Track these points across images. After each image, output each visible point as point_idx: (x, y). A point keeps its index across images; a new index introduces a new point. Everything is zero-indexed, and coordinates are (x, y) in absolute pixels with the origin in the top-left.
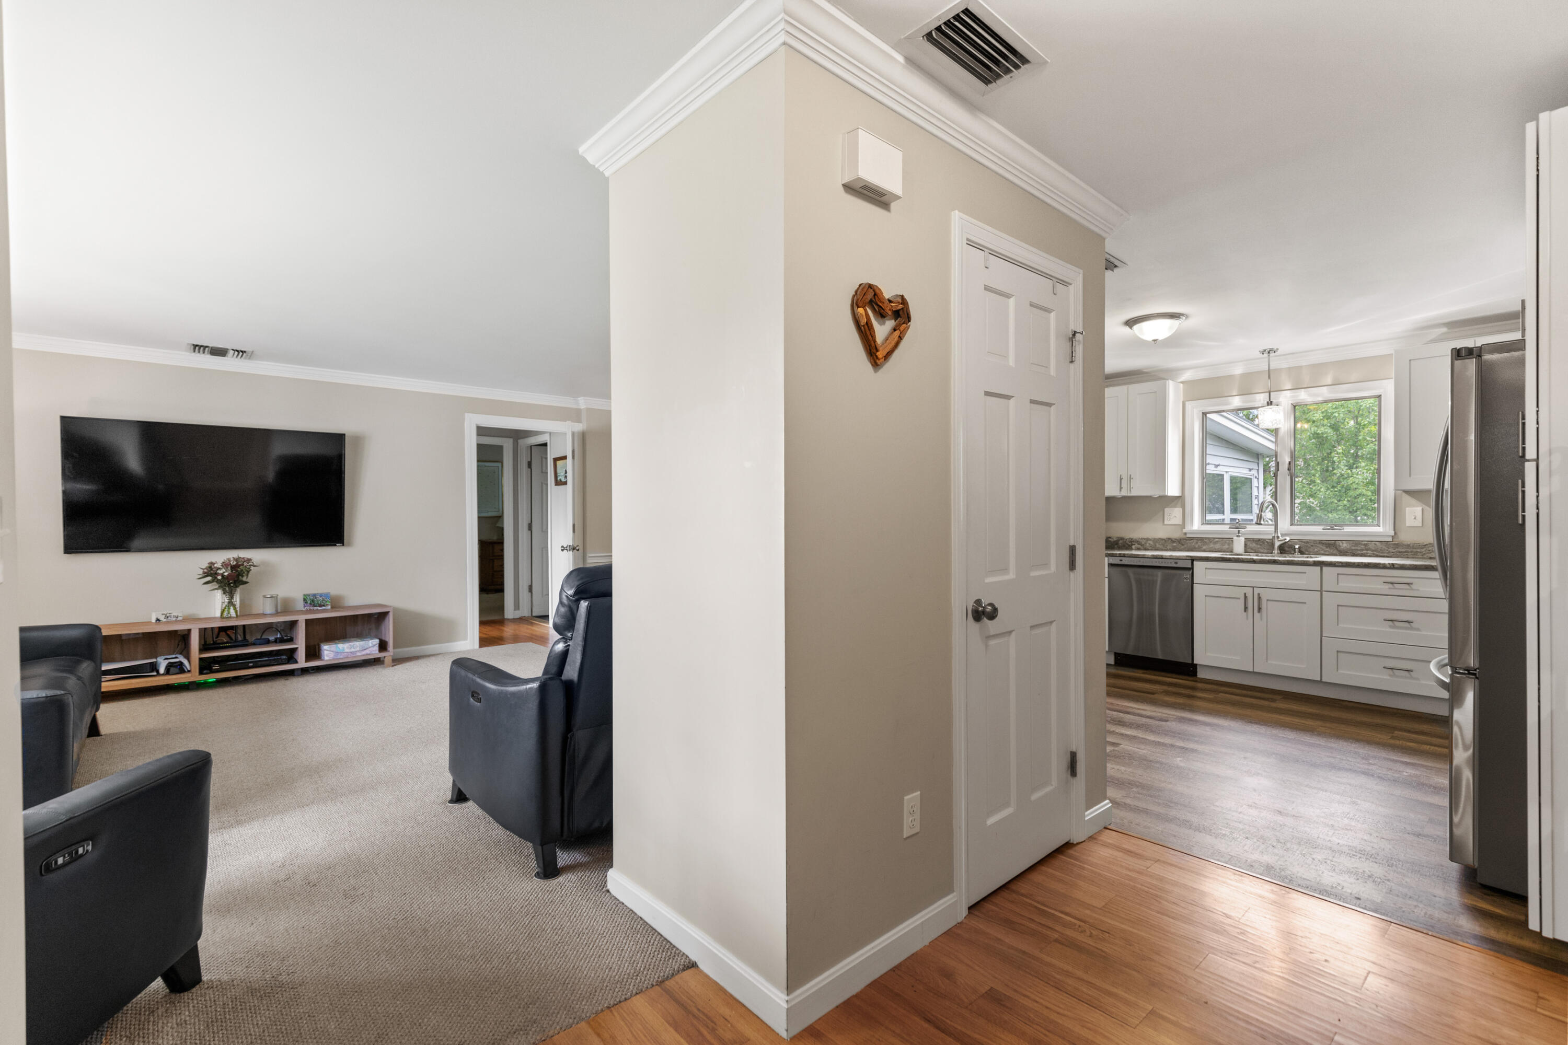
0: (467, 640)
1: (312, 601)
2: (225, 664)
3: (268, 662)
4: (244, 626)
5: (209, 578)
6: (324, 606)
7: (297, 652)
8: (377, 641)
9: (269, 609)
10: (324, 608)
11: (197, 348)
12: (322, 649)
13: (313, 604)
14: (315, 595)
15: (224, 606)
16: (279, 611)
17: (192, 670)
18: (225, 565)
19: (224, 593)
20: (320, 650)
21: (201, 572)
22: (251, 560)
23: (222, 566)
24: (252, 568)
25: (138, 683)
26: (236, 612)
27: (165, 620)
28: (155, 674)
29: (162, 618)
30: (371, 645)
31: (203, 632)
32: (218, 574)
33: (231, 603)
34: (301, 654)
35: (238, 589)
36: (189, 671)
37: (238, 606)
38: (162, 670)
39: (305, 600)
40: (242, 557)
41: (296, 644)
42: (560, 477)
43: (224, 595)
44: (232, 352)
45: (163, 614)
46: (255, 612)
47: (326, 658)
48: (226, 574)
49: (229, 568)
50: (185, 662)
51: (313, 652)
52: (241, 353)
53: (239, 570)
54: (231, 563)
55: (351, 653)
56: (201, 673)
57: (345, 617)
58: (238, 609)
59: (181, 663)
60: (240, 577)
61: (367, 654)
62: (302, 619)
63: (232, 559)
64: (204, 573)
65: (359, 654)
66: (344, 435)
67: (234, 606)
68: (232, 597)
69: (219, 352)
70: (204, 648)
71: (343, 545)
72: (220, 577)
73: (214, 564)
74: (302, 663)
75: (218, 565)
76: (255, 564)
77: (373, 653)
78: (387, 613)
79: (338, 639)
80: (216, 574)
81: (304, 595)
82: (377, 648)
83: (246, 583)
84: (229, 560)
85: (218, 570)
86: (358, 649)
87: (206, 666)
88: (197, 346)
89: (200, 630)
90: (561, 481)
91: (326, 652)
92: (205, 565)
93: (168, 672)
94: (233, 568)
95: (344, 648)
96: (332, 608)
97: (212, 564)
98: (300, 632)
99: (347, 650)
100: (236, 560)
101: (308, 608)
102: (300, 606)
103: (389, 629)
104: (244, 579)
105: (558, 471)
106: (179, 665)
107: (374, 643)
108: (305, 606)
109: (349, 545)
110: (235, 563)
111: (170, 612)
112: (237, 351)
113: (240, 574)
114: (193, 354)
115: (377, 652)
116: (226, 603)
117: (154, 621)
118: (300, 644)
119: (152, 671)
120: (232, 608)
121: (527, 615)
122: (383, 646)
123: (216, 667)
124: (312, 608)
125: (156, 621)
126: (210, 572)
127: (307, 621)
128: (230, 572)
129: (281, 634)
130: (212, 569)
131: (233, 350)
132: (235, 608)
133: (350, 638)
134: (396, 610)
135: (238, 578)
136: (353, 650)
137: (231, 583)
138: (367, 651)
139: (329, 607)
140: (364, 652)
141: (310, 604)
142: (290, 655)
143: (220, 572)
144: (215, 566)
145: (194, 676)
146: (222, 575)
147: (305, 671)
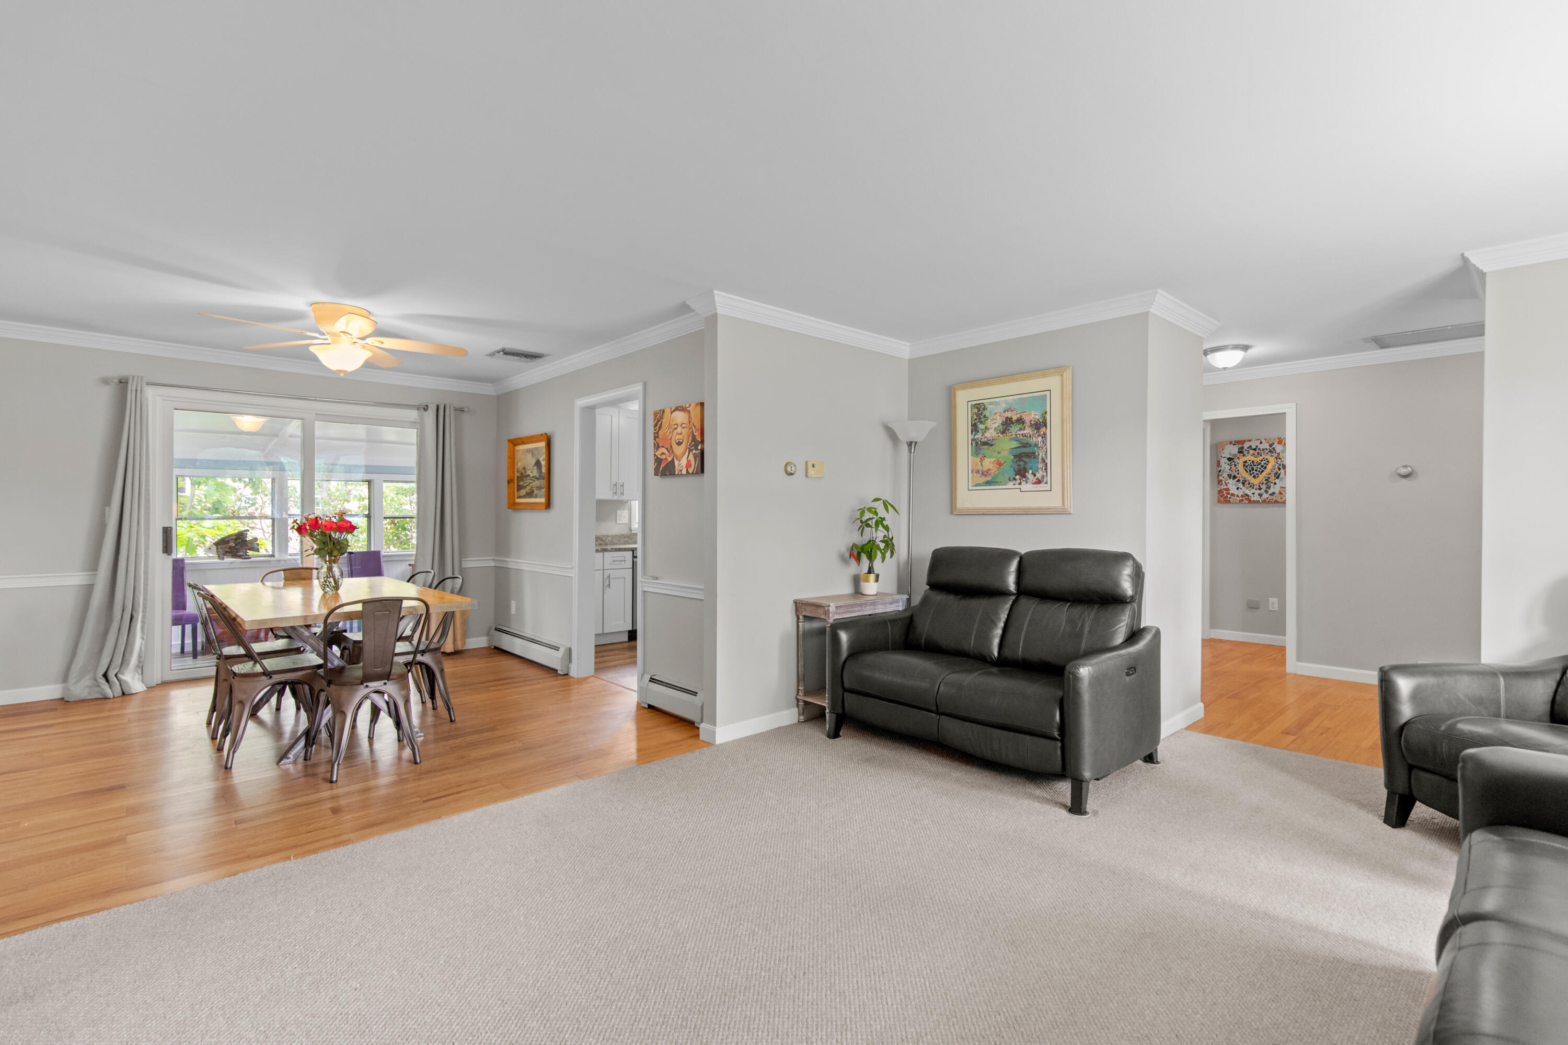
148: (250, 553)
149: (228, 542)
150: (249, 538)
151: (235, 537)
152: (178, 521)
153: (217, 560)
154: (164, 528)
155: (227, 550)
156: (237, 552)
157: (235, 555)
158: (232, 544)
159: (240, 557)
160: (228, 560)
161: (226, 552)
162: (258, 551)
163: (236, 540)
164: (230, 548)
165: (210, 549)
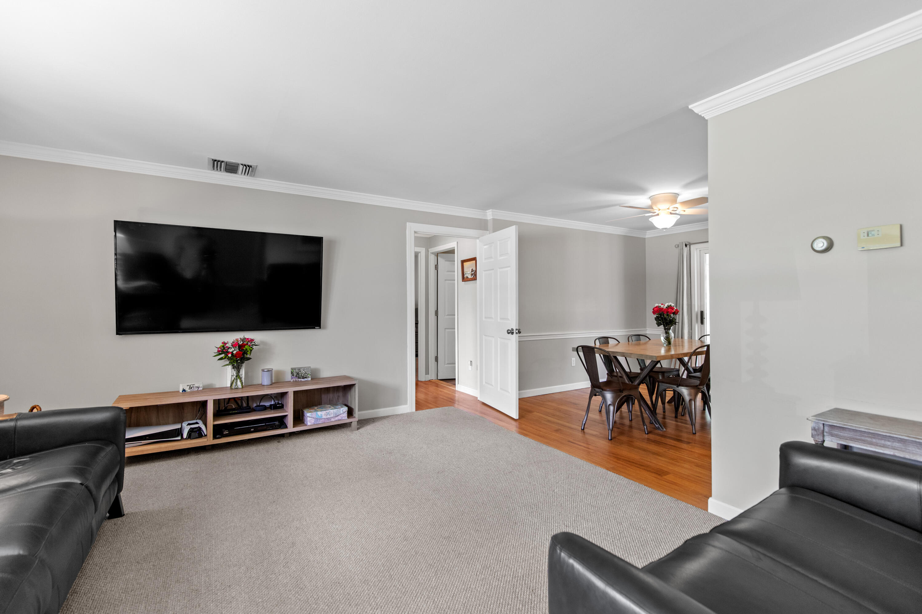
0: (407, 404)
1: (297, 374)
2: (233, 429)
3: (265, 427)
4: (248, 397)
5: (223, 355)
6: (306, 378)
7: (287, 418)
8: (345, 409)
9: (266, 382)
10: (306, 379)
11: (216, 164)
12: (305, 415)
13: (298, 376)
14: (299, 369)
15: (233, 379)
16: (273, 382)
17: (208, 435)
18: (234, 345)
19: (233, 368)
20: (303, 415)
21: (216, 350)
22: (253, 340)
23: (232, 345)
24: (254, 347)
25: (166, 447)
26: (242, 384)
27: (189, 391)
28: (179, 438)
29: (187, 389)
30: (342, 412)
31: (217, 402)
32: (229, 353)
33: (238, 376)
34: (290, 421)
35: (244, 365)
36: (206, 436)
37: (243, 379)
38: (185, 436)
39: (292, 373)
40: (247, 338)
41: (286, 412)
42: (467, 275)
43: (233, 370)
44: (241, 167)
45: (187, 386)
46: (256, 382)
47: (309, 424)
48: (235, 352)
49: (237, 347)
50: (203, 428)
51: (299, 418)
52: (249, 169)
53: (244, 348)
54: (239, 342)
55: (327, 419)
56: (215, 437)
57: (321, 389)
58: (243, 381)
59: (200, 429)
60: (245, 355)
61: (339, 420)
62: (291, 390)
63: (239, 340)
64: (219, 351)
65: (333, 420)
66: (323, 238)
67: (241, 379)
68: (238, 372)
69: (231, 168)
70: (218, 414)
71: (320, 328)
72: (230, 355)
73: (226, 344)
74: (291, 428)
75: (229, 345)
76: (256, 344)
77: (344, 419)
78: (353, 385)
79: (316, 406)
80: (227, 352)
81: (292, 369)
82: (346, 415)
83: (249, 359)
84: (237, 340)
85: (228, 349)
86: (332, 416)
87: (218, 431)
88: (215, 161)
89: (214, 400)
90: (467, 278)
91: (309, 419)
92: (220, 345)
93: (190, 437)
94: (241, 347)
95: (322, 415)
96: (311, 379)
97: (224, 343)
98: (289, 401)
99: (324, 417)
100: (243, 340)
101: (294, 379)
102: (288, 377)
103: (355, 398)
104: (248, 356)
105: (465, 270)
106: (198, 430)
107: (344, 410)
108: (292, 378)
109: (325, 328)
110: (241, 343)
111: (192, 384)
112: (245, 165)
113: (245, 352)
114: (213, 172)
115: (346, 418)
116: (234, 377)
117: (181, 391)
118: (289, 412)
119: (177, 436)
120: (239, 380)
121: (434, 379)
122: (350, 413)
123: (226, 432)
124: (297, 379)
125: (183, 391)
126: (223, 351)
127: (295, 393)
128: (238, 350)
129: (274, 401)
130: (224, 349)
131: (242, 165)
132: (241, 381)
133: (325, 404)
134: (361, 381)
135: (244, 355)
136: (328, 416)
137: (239, 360)
138: (339, 418)
139: (310, 379)
140: (337, 419)
141: (296, 376)
142: (281, 422)
143: (230, 350)
144: (227, 345)
145: (209, 440)
146: (232, 353)
147: (292, 435)
154: (701, 311)
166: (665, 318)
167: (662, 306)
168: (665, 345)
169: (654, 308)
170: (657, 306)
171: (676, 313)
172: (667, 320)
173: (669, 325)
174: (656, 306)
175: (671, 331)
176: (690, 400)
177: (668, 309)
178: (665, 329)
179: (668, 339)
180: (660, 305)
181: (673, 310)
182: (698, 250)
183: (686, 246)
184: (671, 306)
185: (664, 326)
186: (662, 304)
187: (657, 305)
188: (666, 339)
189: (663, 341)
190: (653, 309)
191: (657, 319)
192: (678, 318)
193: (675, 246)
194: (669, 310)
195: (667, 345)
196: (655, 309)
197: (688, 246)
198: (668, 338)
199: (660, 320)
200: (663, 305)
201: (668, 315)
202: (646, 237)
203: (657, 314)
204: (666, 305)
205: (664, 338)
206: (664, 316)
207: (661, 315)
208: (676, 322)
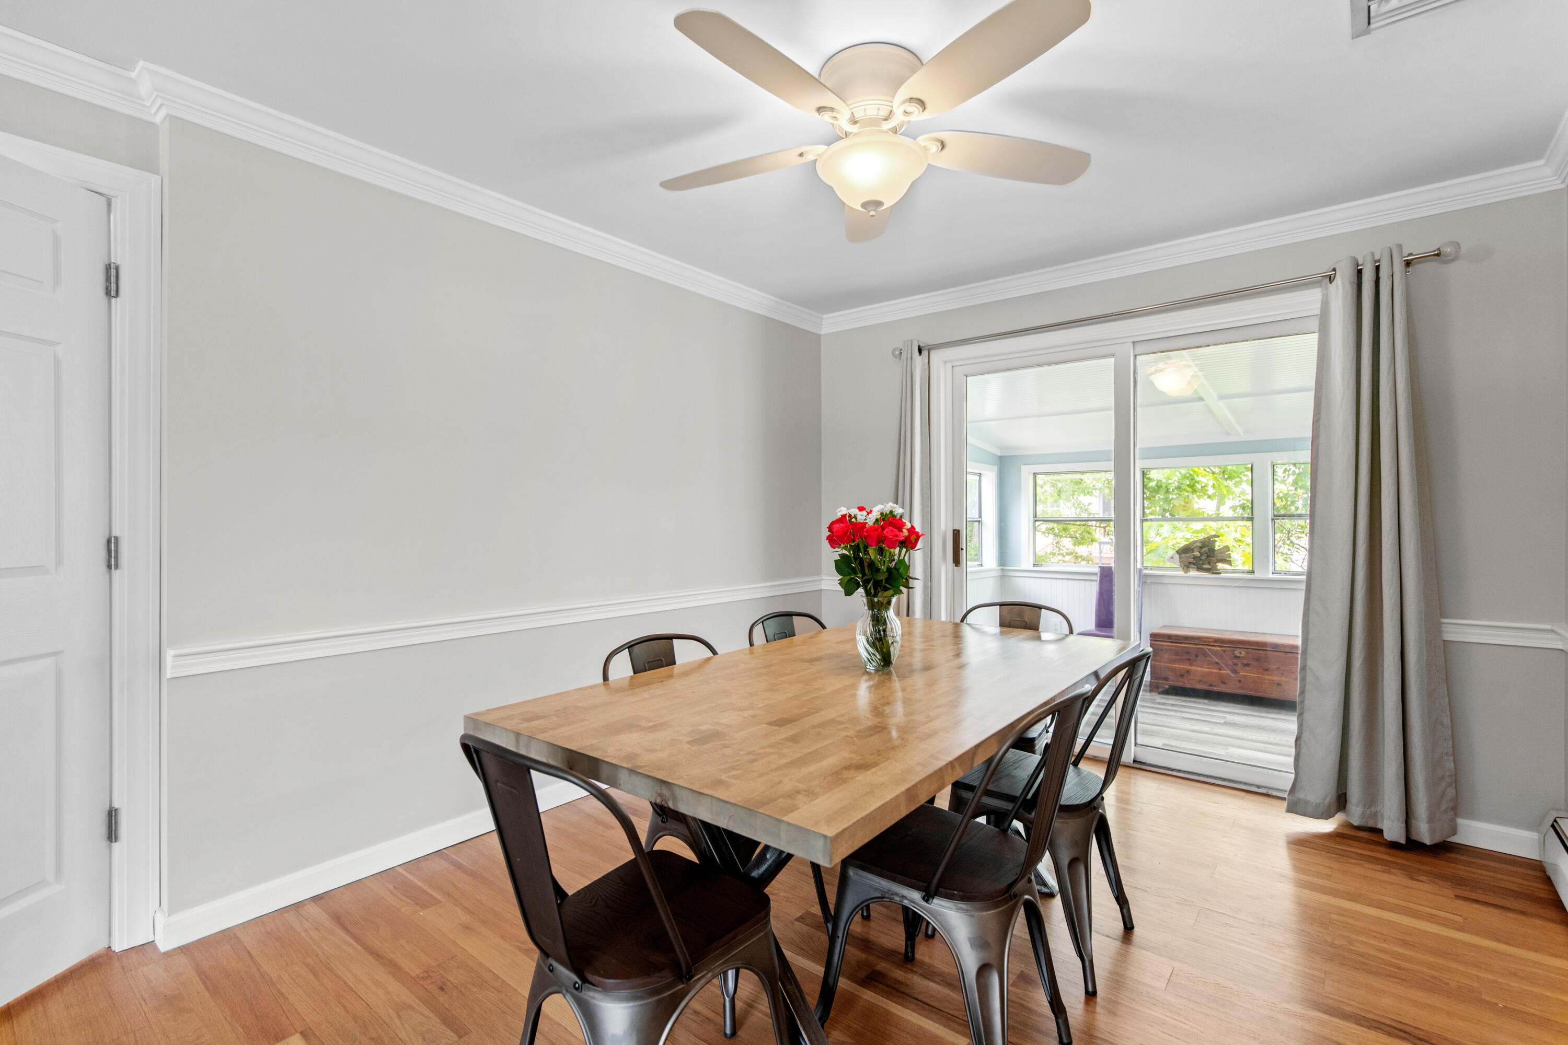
148: (1220, 566)
149: (1193, 551)
150: (1218, 545)
151: (1200, 544)
152: (1037, 523)
153: (1181, 573)
154: (954, 531)
155: (1191, 560)
156: (1203, 564)
157: (1200, 569)
158: (1197, 554)
159: (1207, 570)
160: (1193, 573)
161: (1190, 563)
162: (1229, 563)
163: (1201, 548)
164: (1195, 558)
165: (1172, 558)
166: (872, 564)
167: (861, 517)
168: (871, 668)
169: (833, 523)
170: (844, 516)
171: (910, 541)
172: (878, 570)
173: (886, 589)
174: (839, 515)
175: (891, 613)
176: (983, 969)
177: (883, 528)
178: (872, 606)
179: (880, 642)
180: (854, 511)
181: (901, 531)
182: (949, 366)
183: (920, 351)
184: (894, 517)
185: (868, 593)
186: (861, 509)
187: (843, 511)
188: (873, 645)
189: (864, 654)
190: (830, 528)
191: (842, 566)
192: (917, 560)
193: (893, 353)
194: (888, 532)
195: (877, 671)
196: (837, 526)
197: (925, 353)
198: (880, 640)
199: (854, 571)
200: (864, 513)
201: (881, 551)
202: (822, 332)
203: (845, 548)
204: (875, 514)
205: (868, 641)
206: (866, 552)
207: (856, 549)
208: (908, 578)
